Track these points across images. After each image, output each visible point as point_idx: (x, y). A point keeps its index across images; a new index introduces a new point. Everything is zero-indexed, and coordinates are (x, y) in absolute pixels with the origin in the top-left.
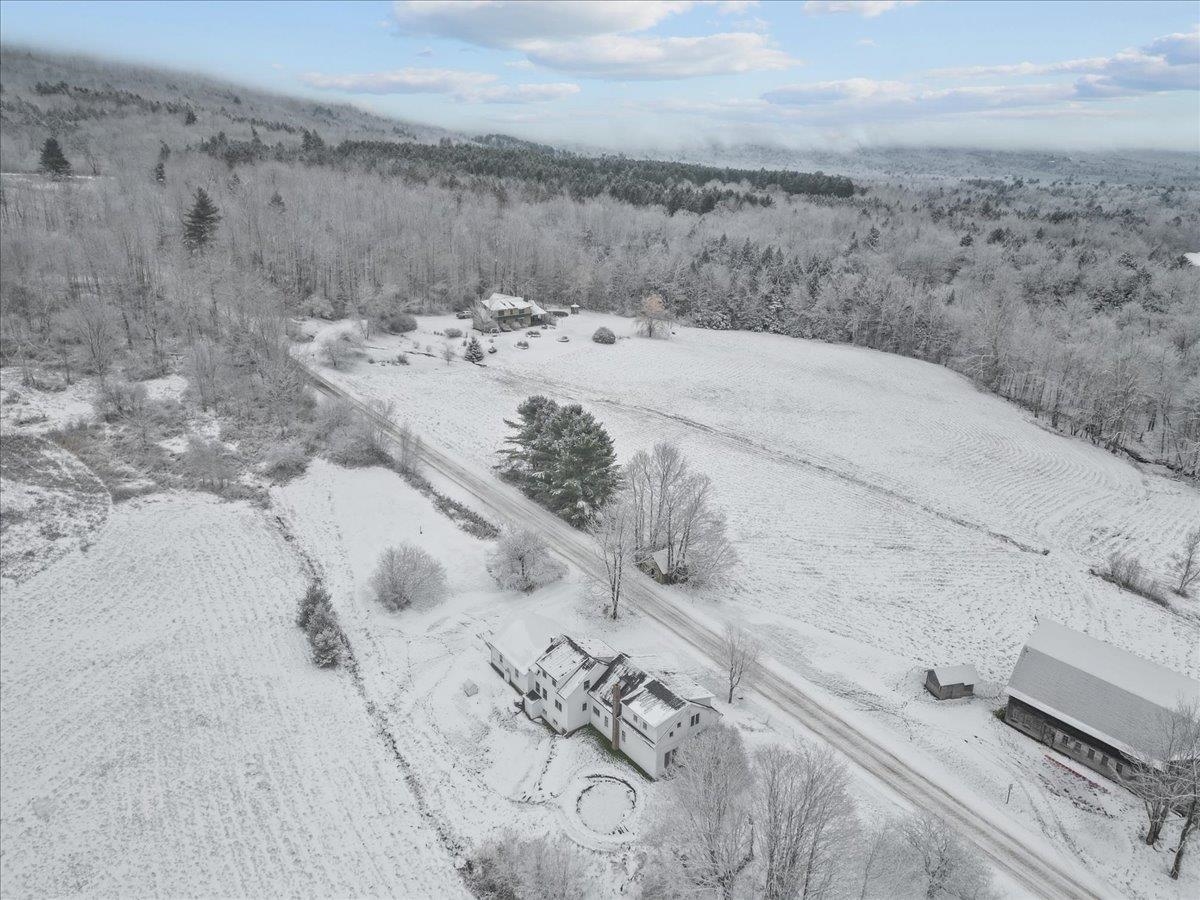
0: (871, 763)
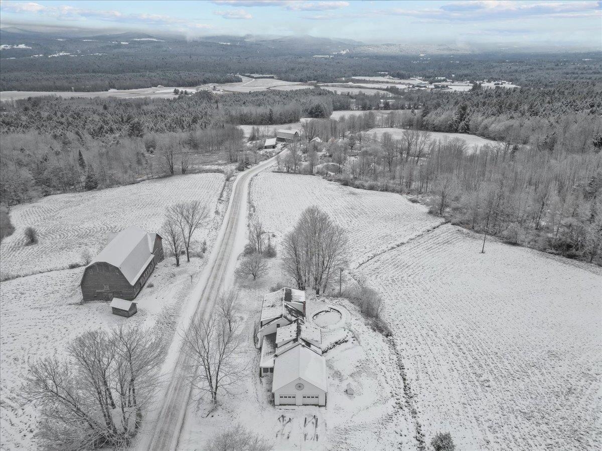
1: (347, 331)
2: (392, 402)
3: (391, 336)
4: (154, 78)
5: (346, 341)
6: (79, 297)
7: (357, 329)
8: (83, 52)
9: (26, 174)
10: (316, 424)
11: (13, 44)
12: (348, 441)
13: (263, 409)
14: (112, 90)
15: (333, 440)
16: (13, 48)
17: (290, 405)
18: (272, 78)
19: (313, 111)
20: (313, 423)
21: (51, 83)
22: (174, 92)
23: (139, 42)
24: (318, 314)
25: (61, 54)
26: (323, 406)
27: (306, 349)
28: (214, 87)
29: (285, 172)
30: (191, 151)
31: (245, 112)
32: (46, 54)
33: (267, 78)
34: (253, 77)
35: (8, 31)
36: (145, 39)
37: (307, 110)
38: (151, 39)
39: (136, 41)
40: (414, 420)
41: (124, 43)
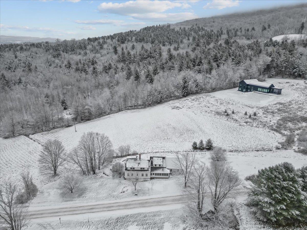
0: (97, 207)
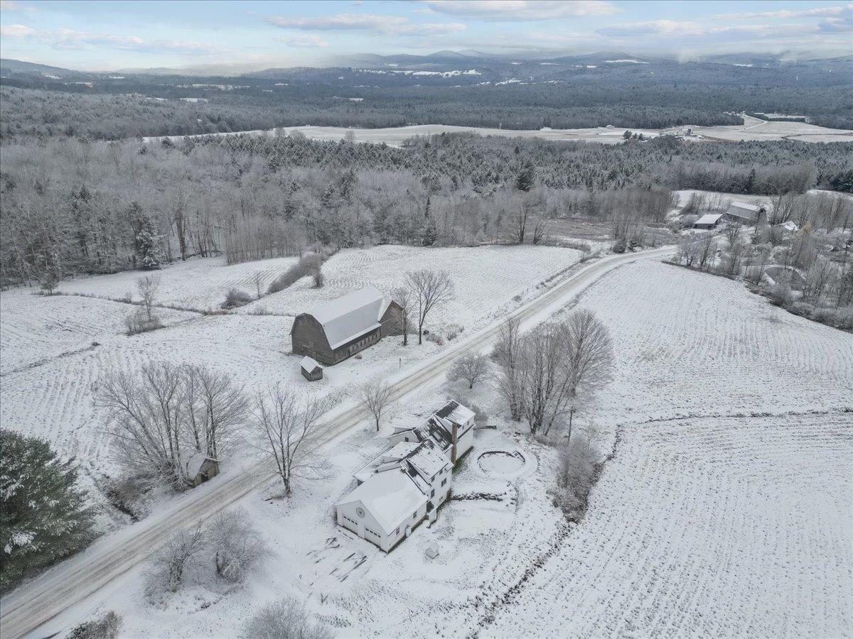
1: (511, 487)
2: (473, 593)
3: (576, 523)
4: (606, 115)
5: (499, 500)
6: (290, 348)
7: (527, 491)
8: (536, 79)
9: (368, 216)
10: (359, 565)
11: (464, 70)
12: (371, 602)
13: (323, 521)
14: (546, 129)
15: (358, 591)
16: (462, 75)
17: (353, 532)
18: (802, 120)
19: (841, 180)
20: (356, 562)
21: (478, 117)
22: (624, 136)
23: (611, 66)
24: (494, 453)
25: (510, 82)
26: (385, 552)
27: (406, 477)
28: (690, 130)
29: (682, 266)
30: (583, 217)
31: (708, 170)
32: (493, 82)
33: (791, 120)
34: (767, 119)
35: (466, 54)
36: (621, 61)
37: (828, 178)
38: (632, 61)
39: (607, 64)
40: (477, 628)
41: (590, 67)
